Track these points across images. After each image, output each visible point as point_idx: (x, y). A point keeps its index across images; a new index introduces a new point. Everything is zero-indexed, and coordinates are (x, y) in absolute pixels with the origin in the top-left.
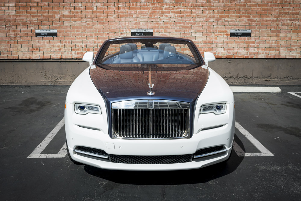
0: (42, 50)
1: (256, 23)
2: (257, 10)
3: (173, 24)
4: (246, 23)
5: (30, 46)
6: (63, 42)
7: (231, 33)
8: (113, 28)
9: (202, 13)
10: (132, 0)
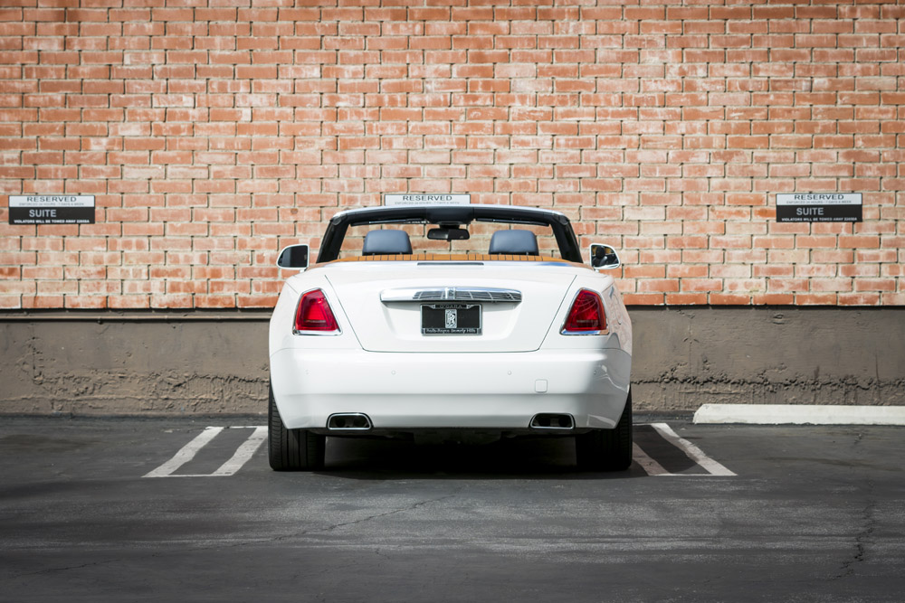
0: (29, 273)
1: (879, 169)
2: (881, 116)
3: (549, 173)
4: (839, 168)
6: (115, 242)
7: (778, 207)
8: (315, 191)
9: (661, 131)
10: (389, 84)
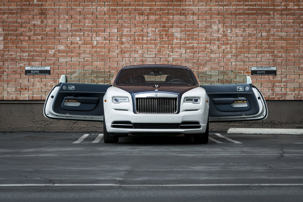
0: (31, 90)
1: (281, 60)
2: (282, 44)
3: (185, 61)
4: (270, 59)
5: (18, 85)
6: (57, 80)
7: (252, 71)
8: (115, 66)
9: (217, 48)
10: (137, 34)
